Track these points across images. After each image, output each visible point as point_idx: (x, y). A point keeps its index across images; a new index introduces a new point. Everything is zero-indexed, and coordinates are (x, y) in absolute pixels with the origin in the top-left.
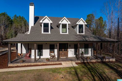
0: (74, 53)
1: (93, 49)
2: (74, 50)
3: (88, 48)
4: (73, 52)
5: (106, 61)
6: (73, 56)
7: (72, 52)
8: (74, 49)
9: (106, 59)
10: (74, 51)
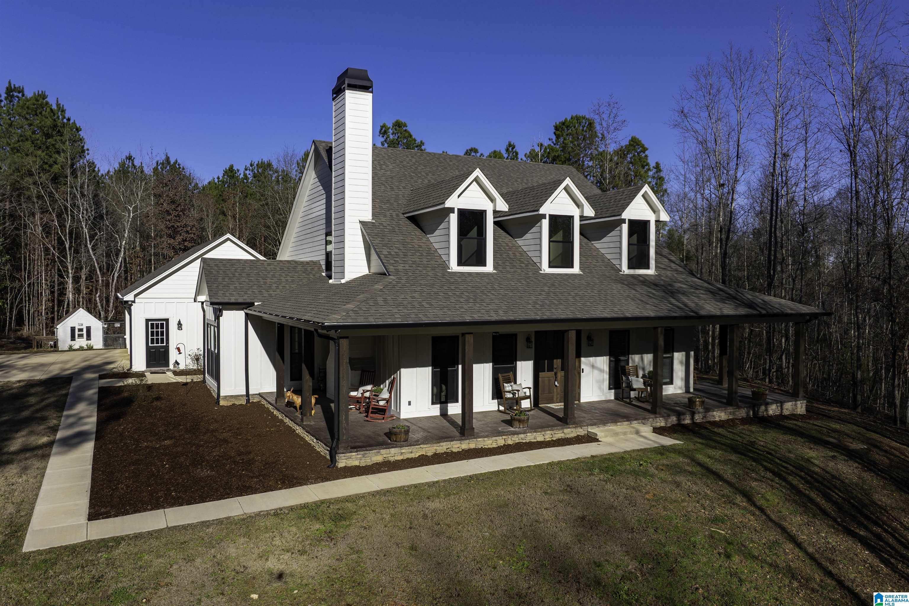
0: (606, 376)
1: (692, 353)
2: (610, 361)
3: (673, 352)
4: (601, 371)
5: (771, 412)
6: (603, 398)
7: (596, 372)
8: (610, 355)
9: (767, 404)
10: (606, 368)
